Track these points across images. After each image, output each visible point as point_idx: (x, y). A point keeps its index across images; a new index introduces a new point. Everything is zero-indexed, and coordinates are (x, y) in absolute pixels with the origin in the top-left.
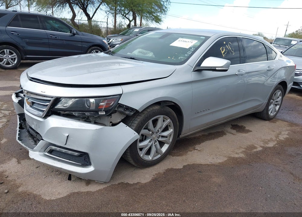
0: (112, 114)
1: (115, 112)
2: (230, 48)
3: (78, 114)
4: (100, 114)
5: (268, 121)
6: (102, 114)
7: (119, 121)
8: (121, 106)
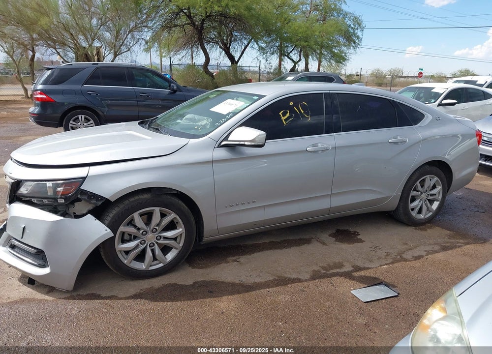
0: (75, 203)
1: (79, 200)
2: (302, 111)
3: (37, 201)
4: (59, 201)
5: (414, 227)
6: (61, 202)
7: (85, 212)
8: (84, 192)
